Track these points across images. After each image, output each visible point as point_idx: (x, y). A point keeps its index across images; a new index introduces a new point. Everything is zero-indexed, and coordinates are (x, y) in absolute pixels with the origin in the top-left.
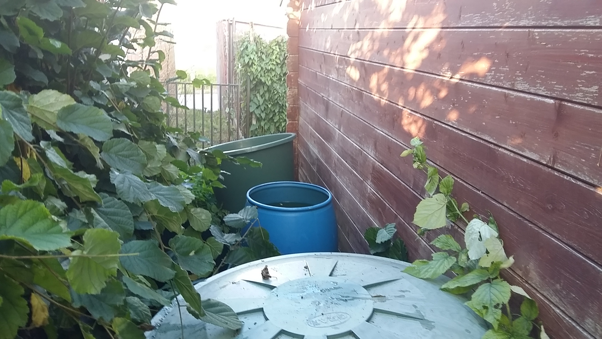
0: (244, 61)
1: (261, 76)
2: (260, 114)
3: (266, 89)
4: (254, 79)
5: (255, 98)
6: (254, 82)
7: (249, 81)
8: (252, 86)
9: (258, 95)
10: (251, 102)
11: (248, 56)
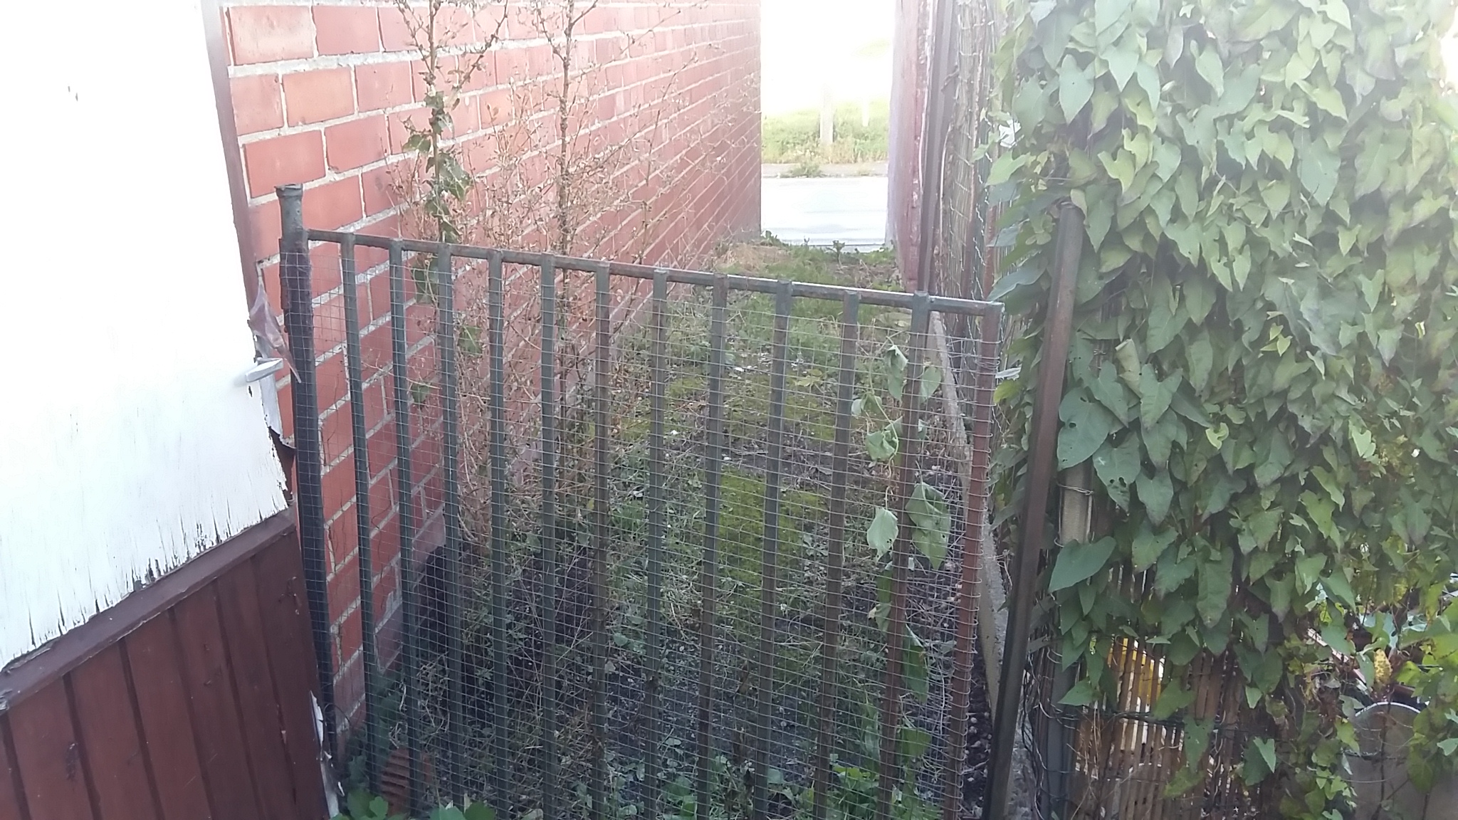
0: (1054, 97)
1: (1177, 215)
2: (1133, 487)
3: (1197, 310)
4: (1114, 238)
5: (1108, 368)
6: (1114, 261)
7: (1071, 253)
8: (1093, 287)
9: (1128, 348)
10: (1073, 398)
11: (1083, 60)
